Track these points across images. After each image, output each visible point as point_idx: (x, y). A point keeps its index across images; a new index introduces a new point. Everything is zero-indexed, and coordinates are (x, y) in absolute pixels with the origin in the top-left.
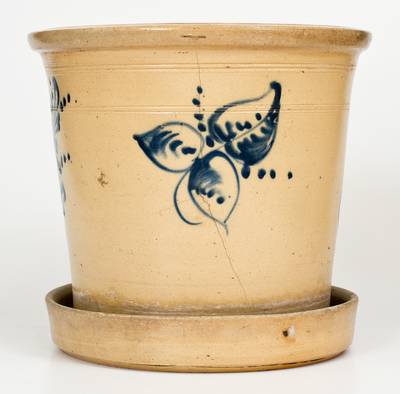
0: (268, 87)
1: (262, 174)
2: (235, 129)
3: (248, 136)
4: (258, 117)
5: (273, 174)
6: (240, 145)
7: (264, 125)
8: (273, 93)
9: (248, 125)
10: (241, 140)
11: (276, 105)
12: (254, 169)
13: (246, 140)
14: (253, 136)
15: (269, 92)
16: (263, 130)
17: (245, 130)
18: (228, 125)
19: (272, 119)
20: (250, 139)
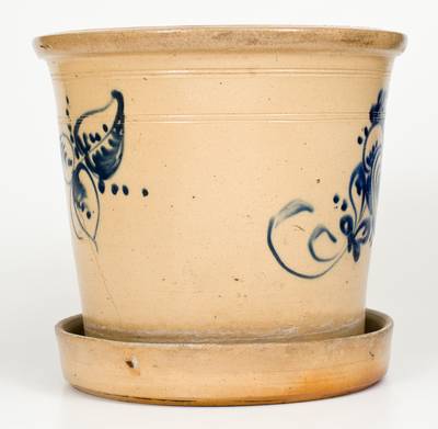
0: (110, 96)
1: (115, 189)
2: (89, 142)
3: (99, 149)
4: (105, 128)
5: (126, 191)
6: (94, 157)
7: (111, 137)
8: (115, 103)
9: (98, 138)
10: (94, 152)
11: (120, 116)
12: (108, 184)
13: (98, 152)
14: (103, 149)
15: (112, 102)
16: (111, 142)
17: (97, 142)
18: (84, 136)
19: (118, 131)
20: (101, 152)
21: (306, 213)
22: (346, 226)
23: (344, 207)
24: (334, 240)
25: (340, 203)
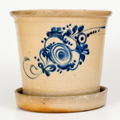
21: (28, 60)
22: (40, 65)
23: (38, 60)
24: (37, 69)
25: (37, 59)
